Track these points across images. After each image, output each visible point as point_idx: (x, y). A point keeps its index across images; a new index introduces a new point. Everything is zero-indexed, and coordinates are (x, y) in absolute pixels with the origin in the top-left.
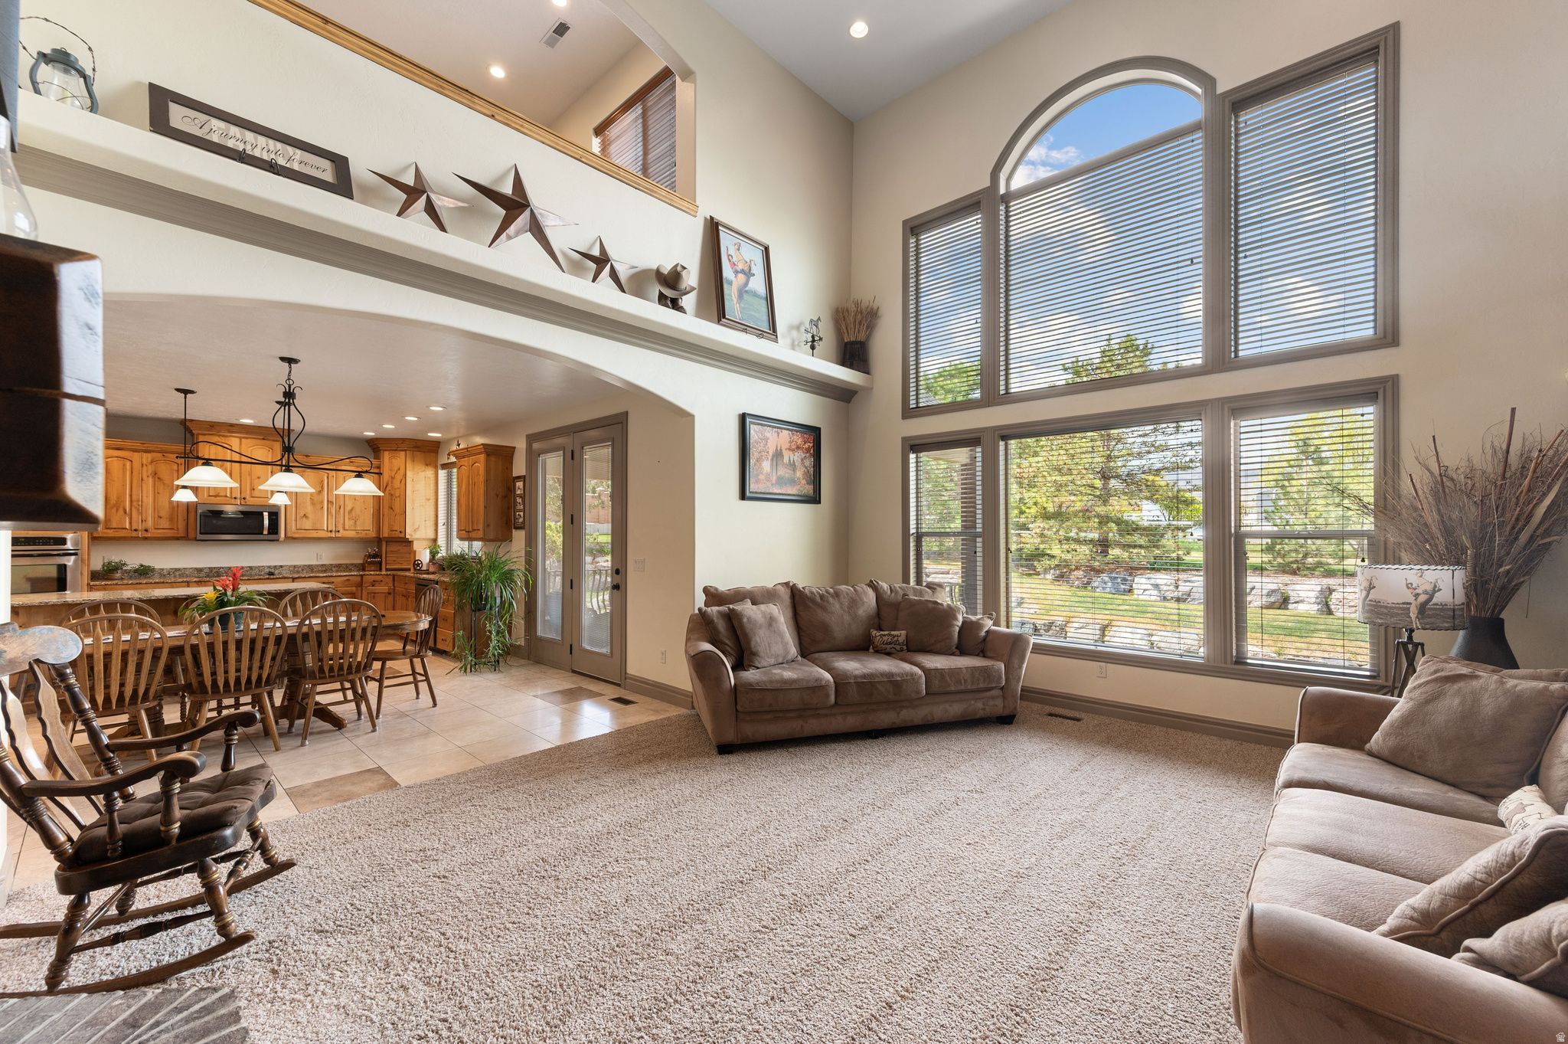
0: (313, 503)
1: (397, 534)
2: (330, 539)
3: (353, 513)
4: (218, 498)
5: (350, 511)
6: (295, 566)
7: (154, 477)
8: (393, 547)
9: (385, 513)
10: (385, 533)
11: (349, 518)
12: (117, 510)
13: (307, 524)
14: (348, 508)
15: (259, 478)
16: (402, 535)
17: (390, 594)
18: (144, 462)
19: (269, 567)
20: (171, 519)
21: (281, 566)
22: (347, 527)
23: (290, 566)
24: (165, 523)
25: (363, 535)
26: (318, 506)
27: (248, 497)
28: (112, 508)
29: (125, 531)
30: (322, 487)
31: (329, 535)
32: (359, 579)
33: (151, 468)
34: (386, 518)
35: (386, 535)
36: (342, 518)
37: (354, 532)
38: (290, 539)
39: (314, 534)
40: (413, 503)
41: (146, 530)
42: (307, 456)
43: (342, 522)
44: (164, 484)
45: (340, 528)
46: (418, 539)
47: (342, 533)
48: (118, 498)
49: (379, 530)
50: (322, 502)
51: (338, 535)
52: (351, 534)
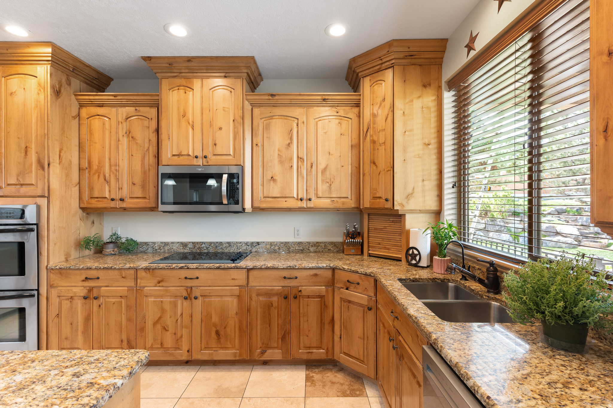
0: (281, 162)
1: (381, 203)
2: (301, 210)
3: (328, 173)
4: (181, 158)
5: (324, 171)
6: (271, 244)
7: (128, 136)
8: (378, 223)
9: (366, 171)
10: (367, 203)
11: (322, 180)
12: (99, 176)
13: (275, 191)
14: (322, 166)
15: (220, 129)
16: (389, 205)
17: (370, 309)
18: (120, 120)
19: (246, 244)
20: (143, 186)
21: (258, 243)
22: (320, 194)
23: (267, 243)
24: (138, 192)
25: (339, 204)
26: (287, 165)
27: (210, 156)
28: (95, 174)
29: (105, 200)
30: (291, 139)
31: (300, 204)
32: (329, 273)
33: (124, 127)
34: (367, 178)
35: (367, 205)
36: (314, 182)
37: (328, 201)
38: (257, 210)
39: (283, 204)
40: (405, 151)
41: (122, 200)
42: (273, 95)
43: (314, 186)
44: (137, 143)
45: (312, 196)
46: (412, 211)
47: (316, 202)
48: (99, 163)
49: (359, 198)
50: (291, 159)
51: (311, 204)
52: (325, 203)
